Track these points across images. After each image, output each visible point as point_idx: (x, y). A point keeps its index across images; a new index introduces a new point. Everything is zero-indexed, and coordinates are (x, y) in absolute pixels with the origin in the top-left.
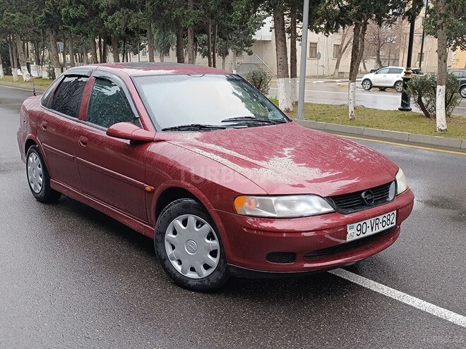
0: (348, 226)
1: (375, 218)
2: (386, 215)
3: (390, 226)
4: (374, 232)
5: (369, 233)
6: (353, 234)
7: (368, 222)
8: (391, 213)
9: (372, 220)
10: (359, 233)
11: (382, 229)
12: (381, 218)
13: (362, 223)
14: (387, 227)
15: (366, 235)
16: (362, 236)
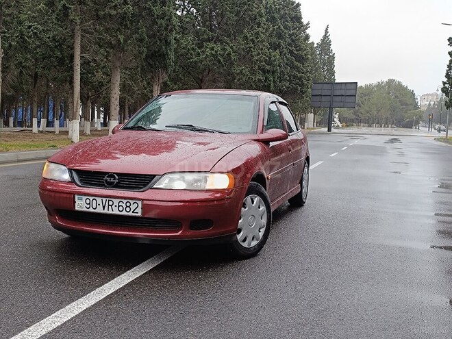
0: (76, 197)
1: (108, 199)
2: (125, 201)
3: (131, 214)
4: (106, 211)
5: (100, 210)
6: (81, 205)
7: (99, 200)
8: (132, 202)
9: (104, 200)
10: (88, 206)
11: (116, 212)
12: (116, 202)
13: (91, 198)
14: (124, 213)
15: (96, 211)
16: (91, 210)
